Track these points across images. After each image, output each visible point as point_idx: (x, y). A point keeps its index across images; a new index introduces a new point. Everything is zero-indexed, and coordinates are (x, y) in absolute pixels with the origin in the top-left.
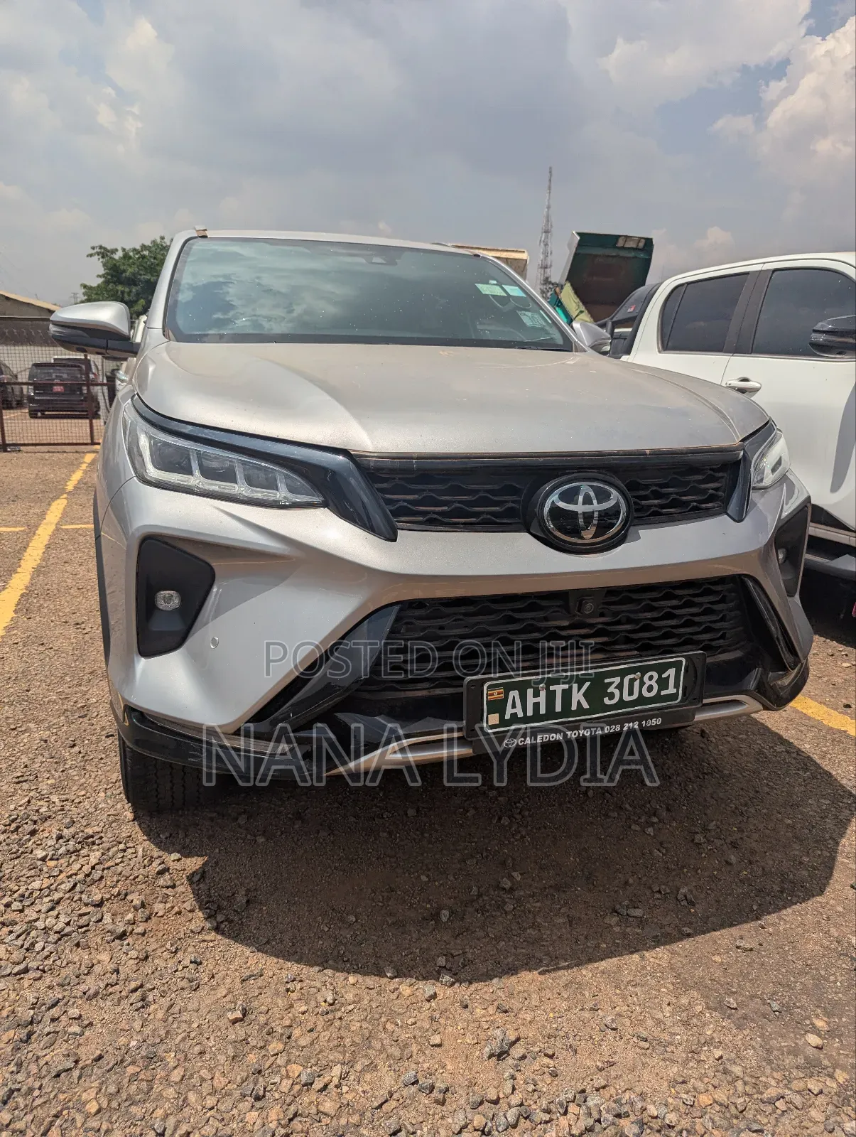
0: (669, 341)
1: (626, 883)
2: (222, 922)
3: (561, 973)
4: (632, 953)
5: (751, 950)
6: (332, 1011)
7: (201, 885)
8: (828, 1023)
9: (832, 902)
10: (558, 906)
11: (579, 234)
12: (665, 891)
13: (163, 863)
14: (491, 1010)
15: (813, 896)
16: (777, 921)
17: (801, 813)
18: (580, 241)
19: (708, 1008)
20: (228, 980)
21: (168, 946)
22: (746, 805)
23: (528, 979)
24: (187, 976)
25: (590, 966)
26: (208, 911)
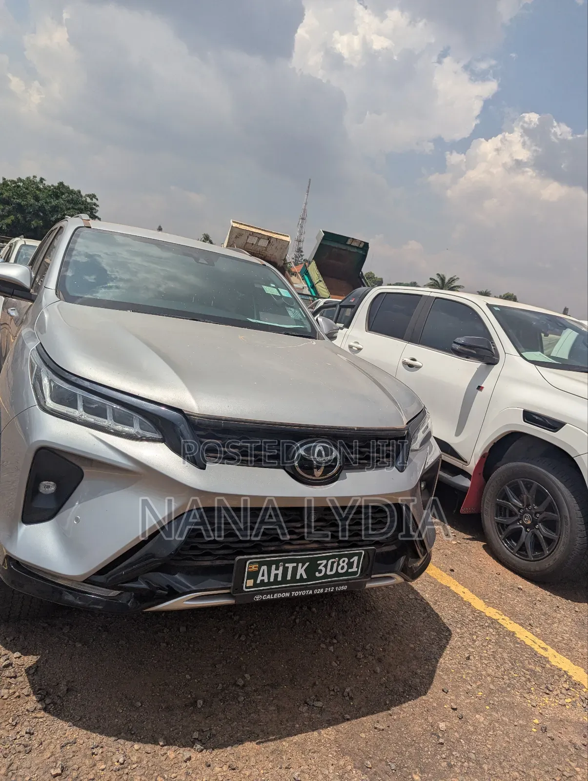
0: (373, 326)
1: (315, 684)
2: (50, 704)
3: (270, 743)
4: (313, 731)
5: (383, 730)
6: (122, 768)
7: (35, 677)
8: (421, 778)
9: (431, 700)
10: (272, 699)
11: (324, 232)
12: (337, 689)
13: (8, 659)
14: (225, 768)
15: (421, 695)
16: (399, 711)
17: (419, 641)
18: (324, 236)
19: (355, 767)
20: (52, 746)
21: (10, 721)
22: (388, 633)
23: (250, 746)
24: (23, 743)
25: (287, 739)
26: (40, 696)
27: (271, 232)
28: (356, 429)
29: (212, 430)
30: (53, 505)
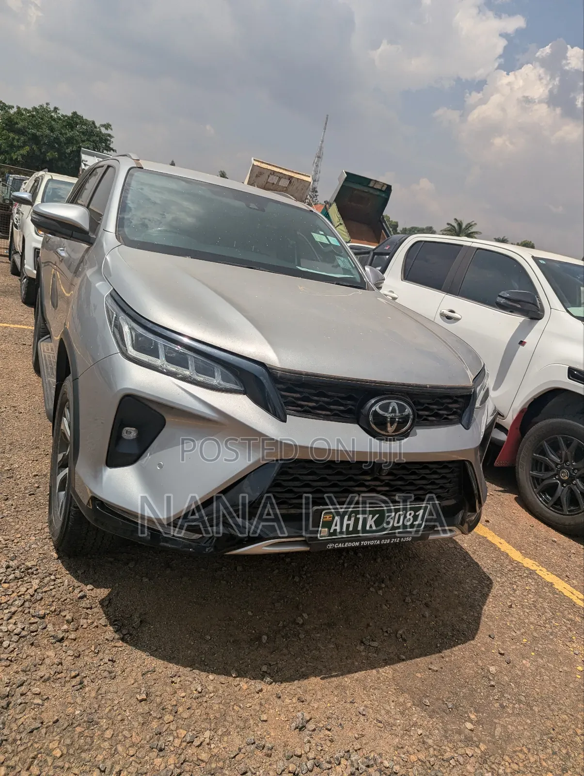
0: (409, 274)
1: (368, 625)
2: (126, 634)
3: (333, 679)
4: (372, 669)
5: (437, 671)
6: (201, 697)
7: (109, 609)
8: (476, 716)
9: (479, 644)
10: (330, 637)
11: (346, 173)
12: (390, 631)
13: (82, 591)
14: (294, 700)
15: (469, 640)
16: (450, 654)
17: (463, 588)
18: (346, 178)
19: (414, 705)
20: (134, 674)
21: (93, 648)
22: (433, 580)
23: (314, 681)
24: (107, 669)
25: (349, 676)
26: (117, 626)
27: (293, 172)
28: (428, 386)
29: (291, 384)
30: (135, 450)
